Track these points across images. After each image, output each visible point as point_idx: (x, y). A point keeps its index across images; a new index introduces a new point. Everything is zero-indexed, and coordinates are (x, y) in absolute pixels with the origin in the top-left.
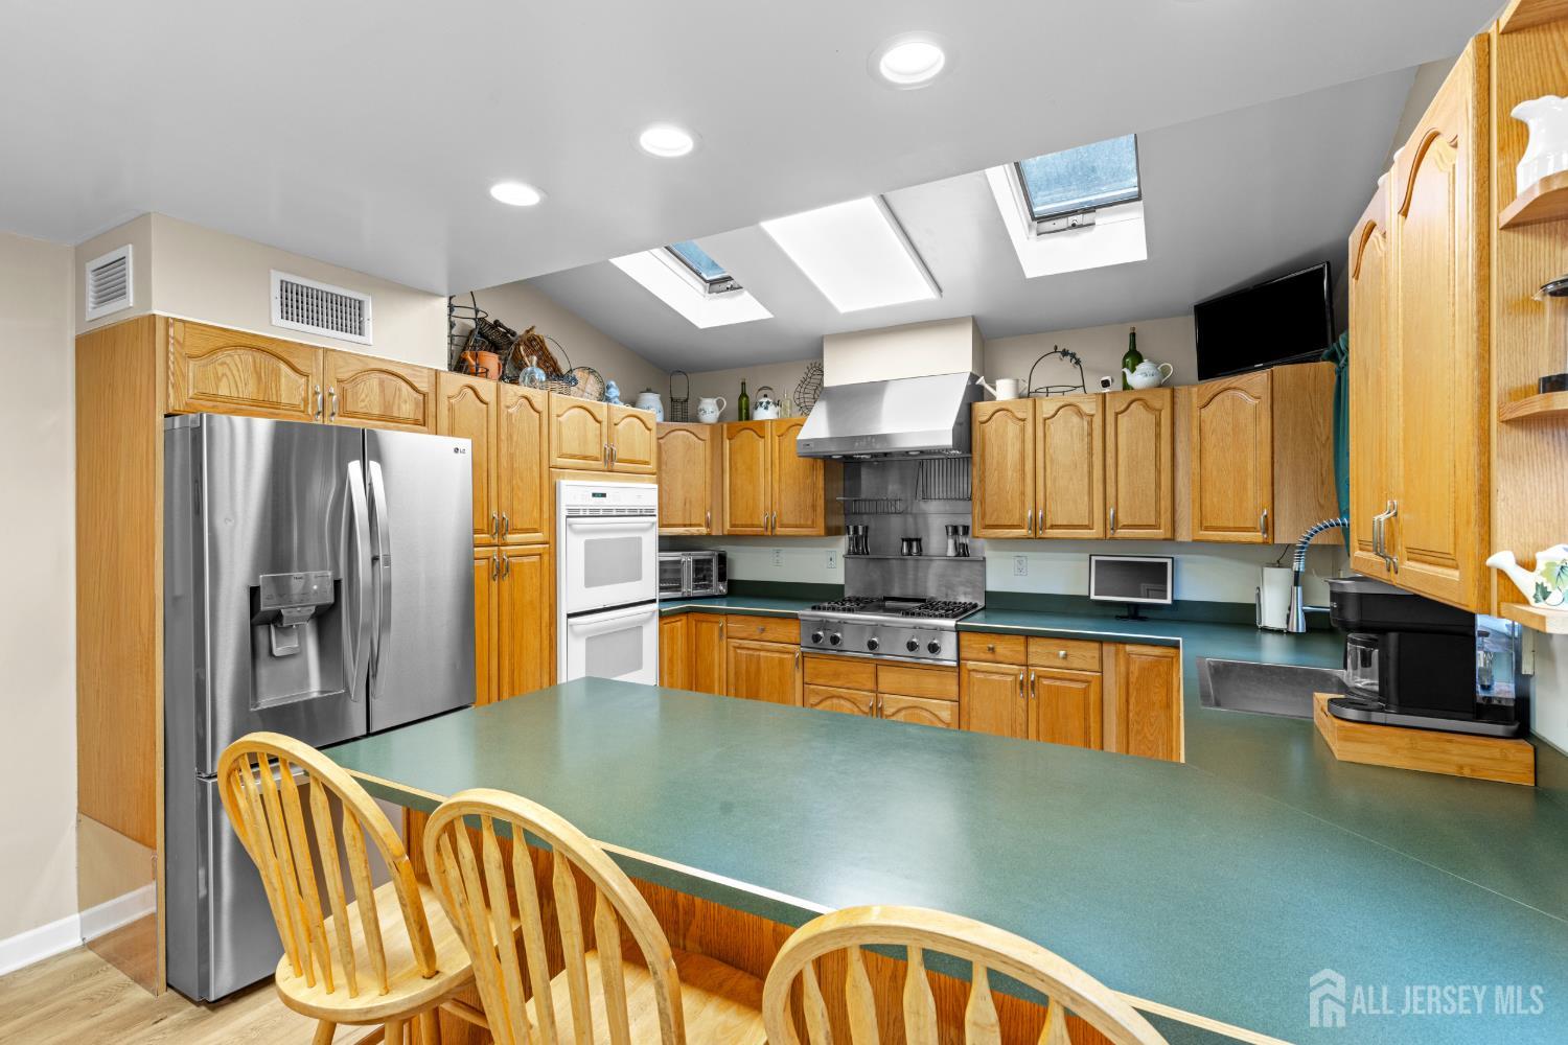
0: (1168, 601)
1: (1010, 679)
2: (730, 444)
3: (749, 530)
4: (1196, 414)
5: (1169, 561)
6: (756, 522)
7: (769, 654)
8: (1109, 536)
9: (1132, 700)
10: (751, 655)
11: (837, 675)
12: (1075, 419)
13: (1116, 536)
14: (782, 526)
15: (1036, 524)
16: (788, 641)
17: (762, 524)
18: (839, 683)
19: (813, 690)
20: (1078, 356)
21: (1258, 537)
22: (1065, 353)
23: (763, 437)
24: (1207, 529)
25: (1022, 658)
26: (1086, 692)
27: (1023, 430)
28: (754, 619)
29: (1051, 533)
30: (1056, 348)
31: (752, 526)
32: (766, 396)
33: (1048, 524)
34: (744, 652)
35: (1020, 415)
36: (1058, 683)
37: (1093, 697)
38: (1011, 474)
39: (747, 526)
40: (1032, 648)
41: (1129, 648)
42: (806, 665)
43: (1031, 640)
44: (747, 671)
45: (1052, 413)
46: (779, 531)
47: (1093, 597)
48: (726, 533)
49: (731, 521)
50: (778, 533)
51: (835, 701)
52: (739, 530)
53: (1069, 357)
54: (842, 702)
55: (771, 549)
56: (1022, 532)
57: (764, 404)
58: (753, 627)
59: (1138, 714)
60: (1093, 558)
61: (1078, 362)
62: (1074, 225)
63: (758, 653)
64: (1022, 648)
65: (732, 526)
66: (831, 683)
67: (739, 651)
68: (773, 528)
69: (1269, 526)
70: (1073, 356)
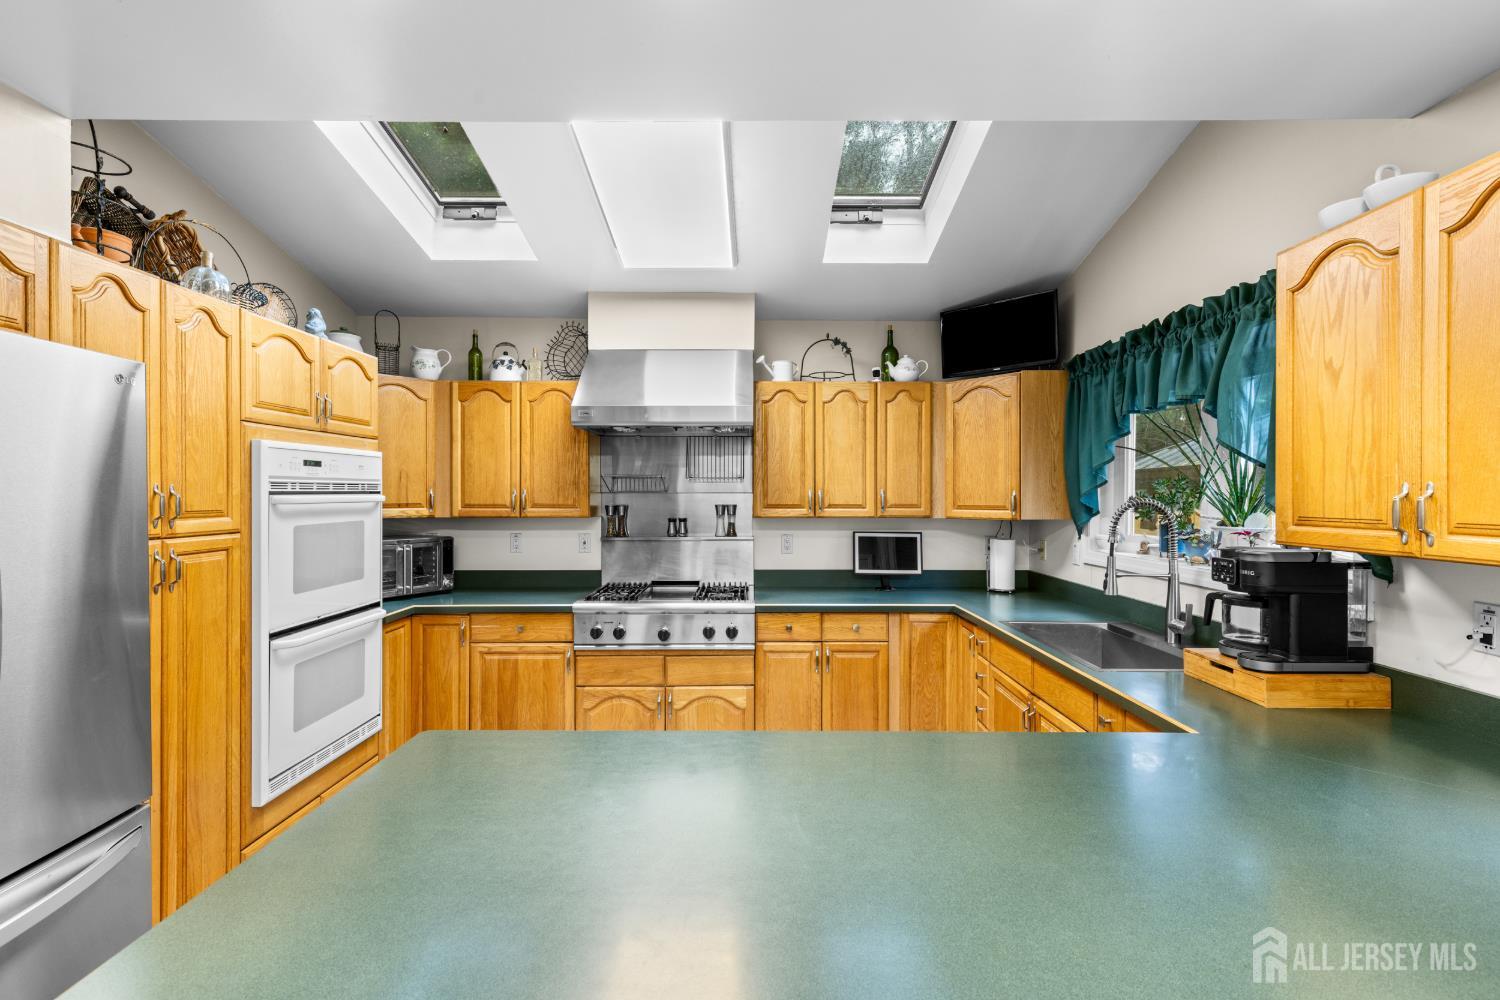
0: (919, 572)
1: (806, 656)
2: (463, 408)
3: (489, 512)
4: (950, 407)
5: (918, 536)
6: (499, 501)
7: (530, 657)
8: (879, 514)
9: (914, 665)
10: (505, 661)
11: (617, 673)
12: (851, 404)
13: (885, 514)
14: (535, 505)
15: (815, 504)
16: (556, 639)
17: (508, 504)
18: (620, 682)
19: (588, 693)
20: (848, 346)
21: (1007, 514)
22: (837, 342)
23: (510, 401)
24: (960, 507)
25: (817, 636)
26: (875, 661)
27: (803, 412)
28: (510, 616)
29: (829, 512)
30: (828, 336)
31: (494, 506)
32: (506, 354)
33: (826, 505)
34: (496, 657)
35: (801, 397)
36: (850, 656)
37: (881, 665)
38: (793, 455)
39: (486, 506)
40: (827, 625)
41: (913, 617)
42: (579, 665)
43: (826, 617)
44: (500, 680)
45: (831, 397)
46: (530, 511)
47: (858, 571)
48: (456, 514)
49: (463, 501)
50: (529, 515)
51: (615, 702)
52: (475, 511)
53: (840, 346)
54: (624, 701)
55: (508, 532)
56: (804, 511)
57: (506, 363)
58: (510, 626)
59: (919, 676)
60: (857, 535)
61: (848, 351)
62: (867, 220)
63: (513, 657)
64: (818, 625)
65: (465, 506)
66: (610, 683)
67: (488, 657)
68: (522, 508)
69: (1017, 506)
70: (844, 345)
